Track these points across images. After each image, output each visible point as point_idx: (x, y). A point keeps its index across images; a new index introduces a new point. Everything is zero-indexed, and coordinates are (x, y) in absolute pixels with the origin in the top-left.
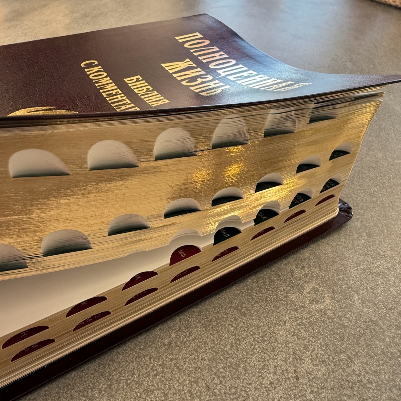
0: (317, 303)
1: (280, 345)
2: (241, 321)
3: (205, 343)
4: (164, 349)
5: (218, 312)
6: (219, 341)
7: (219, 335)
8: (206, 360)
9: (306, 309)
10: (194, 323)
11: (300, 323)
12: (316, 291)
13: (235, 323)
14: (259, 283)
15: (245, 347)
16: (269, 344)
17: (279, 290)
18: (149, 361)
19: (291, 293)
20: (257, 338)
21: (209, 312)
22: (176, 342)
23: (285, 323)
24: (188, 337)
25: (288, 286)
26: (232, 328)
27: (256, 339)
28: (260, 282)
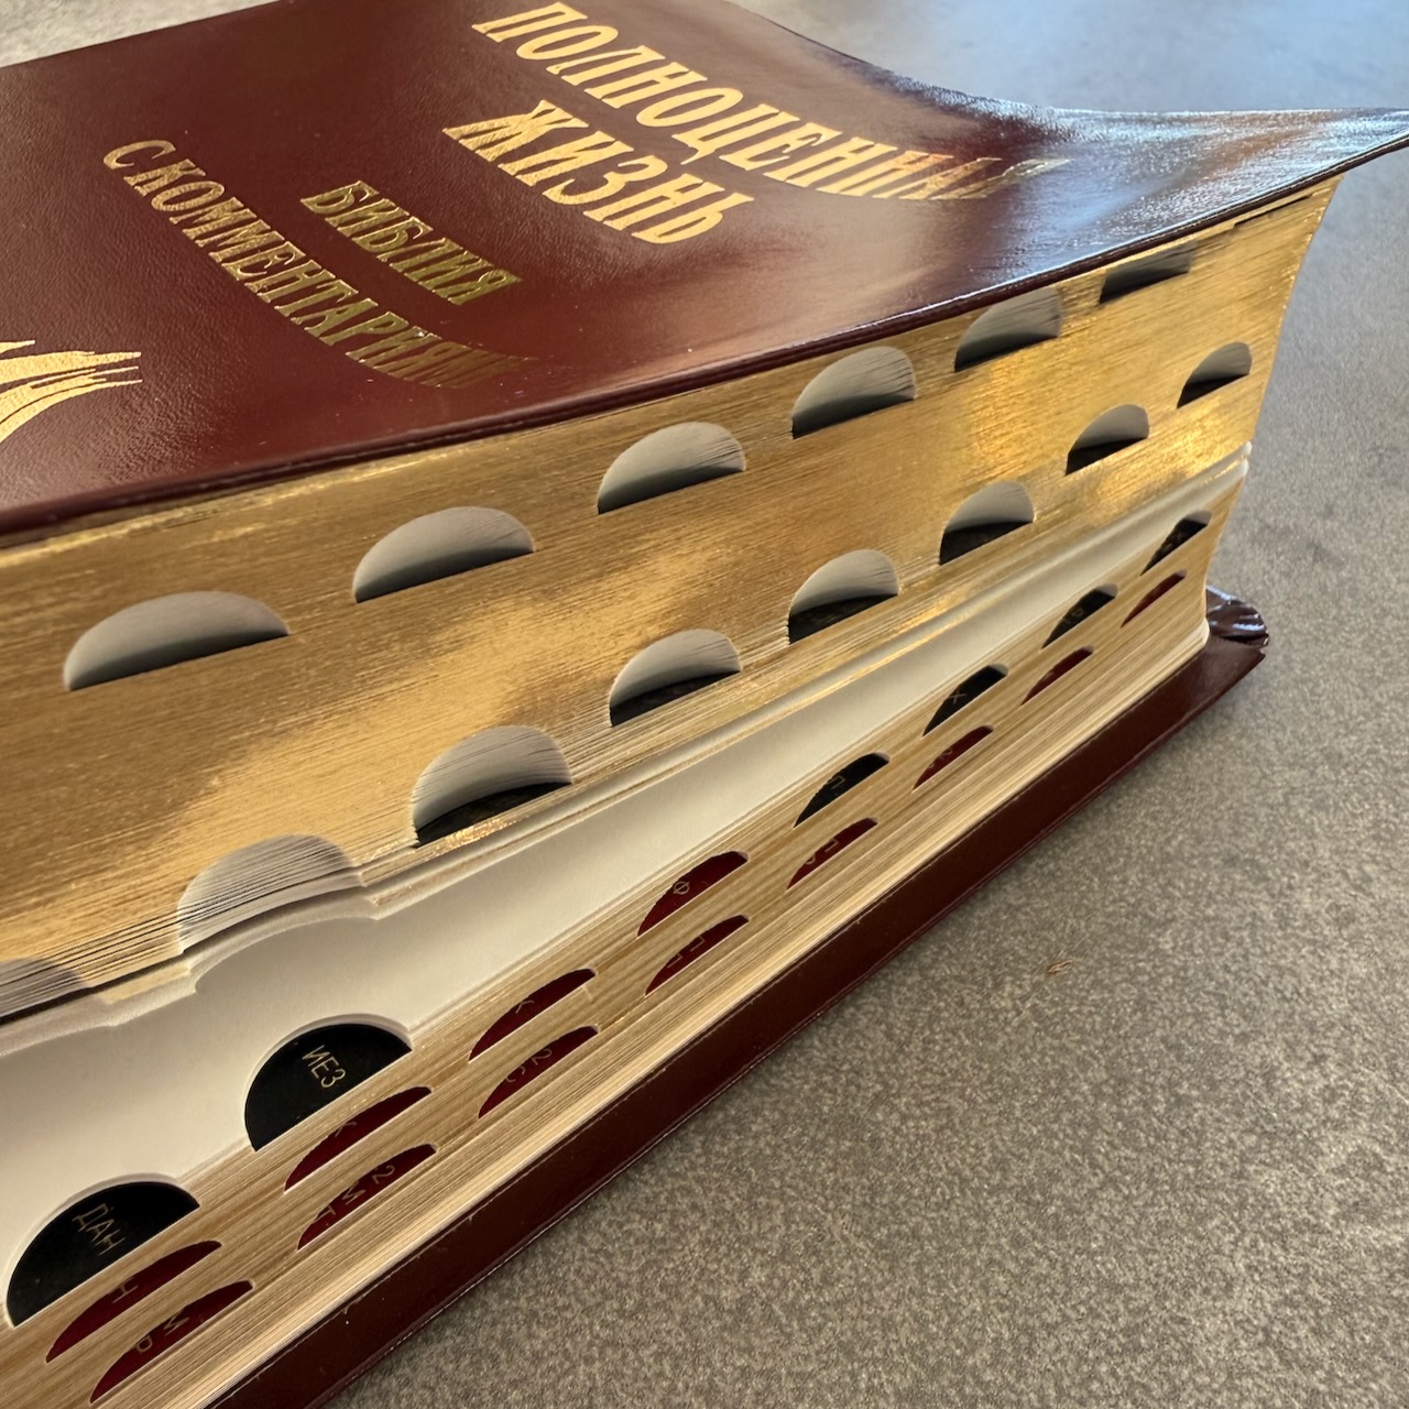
0: (1373, 1217)
1: (1203, 1379)
2: (1039, 1253)
3: (888, 1325)
4: (717, 1324)
5: (945, 1204)
6: (943, 1324)
7: (945, 1299)
8: (885, 1396)
9: (1324, 1238)
10: (843, 1237)
11: (1296, 1297)
12: (1375, 1167)
13: (1016, 1259)
14: (1124, 1102)
15: (1054, 1364)
16: (1157, 1368)
17: (1208, 1144)
18: (656, 1368)
19: (1262, 1162)
20: (1105, 1331)
21: (910, 1196)
22: (766, 1303)
23: (1229, 1288)
24: (819, 1289)
25: (1251, 1131)
26: (1001, 1278)
27: (1103, 1336)
28: (1131, 1098)
